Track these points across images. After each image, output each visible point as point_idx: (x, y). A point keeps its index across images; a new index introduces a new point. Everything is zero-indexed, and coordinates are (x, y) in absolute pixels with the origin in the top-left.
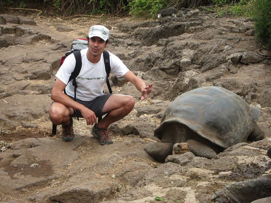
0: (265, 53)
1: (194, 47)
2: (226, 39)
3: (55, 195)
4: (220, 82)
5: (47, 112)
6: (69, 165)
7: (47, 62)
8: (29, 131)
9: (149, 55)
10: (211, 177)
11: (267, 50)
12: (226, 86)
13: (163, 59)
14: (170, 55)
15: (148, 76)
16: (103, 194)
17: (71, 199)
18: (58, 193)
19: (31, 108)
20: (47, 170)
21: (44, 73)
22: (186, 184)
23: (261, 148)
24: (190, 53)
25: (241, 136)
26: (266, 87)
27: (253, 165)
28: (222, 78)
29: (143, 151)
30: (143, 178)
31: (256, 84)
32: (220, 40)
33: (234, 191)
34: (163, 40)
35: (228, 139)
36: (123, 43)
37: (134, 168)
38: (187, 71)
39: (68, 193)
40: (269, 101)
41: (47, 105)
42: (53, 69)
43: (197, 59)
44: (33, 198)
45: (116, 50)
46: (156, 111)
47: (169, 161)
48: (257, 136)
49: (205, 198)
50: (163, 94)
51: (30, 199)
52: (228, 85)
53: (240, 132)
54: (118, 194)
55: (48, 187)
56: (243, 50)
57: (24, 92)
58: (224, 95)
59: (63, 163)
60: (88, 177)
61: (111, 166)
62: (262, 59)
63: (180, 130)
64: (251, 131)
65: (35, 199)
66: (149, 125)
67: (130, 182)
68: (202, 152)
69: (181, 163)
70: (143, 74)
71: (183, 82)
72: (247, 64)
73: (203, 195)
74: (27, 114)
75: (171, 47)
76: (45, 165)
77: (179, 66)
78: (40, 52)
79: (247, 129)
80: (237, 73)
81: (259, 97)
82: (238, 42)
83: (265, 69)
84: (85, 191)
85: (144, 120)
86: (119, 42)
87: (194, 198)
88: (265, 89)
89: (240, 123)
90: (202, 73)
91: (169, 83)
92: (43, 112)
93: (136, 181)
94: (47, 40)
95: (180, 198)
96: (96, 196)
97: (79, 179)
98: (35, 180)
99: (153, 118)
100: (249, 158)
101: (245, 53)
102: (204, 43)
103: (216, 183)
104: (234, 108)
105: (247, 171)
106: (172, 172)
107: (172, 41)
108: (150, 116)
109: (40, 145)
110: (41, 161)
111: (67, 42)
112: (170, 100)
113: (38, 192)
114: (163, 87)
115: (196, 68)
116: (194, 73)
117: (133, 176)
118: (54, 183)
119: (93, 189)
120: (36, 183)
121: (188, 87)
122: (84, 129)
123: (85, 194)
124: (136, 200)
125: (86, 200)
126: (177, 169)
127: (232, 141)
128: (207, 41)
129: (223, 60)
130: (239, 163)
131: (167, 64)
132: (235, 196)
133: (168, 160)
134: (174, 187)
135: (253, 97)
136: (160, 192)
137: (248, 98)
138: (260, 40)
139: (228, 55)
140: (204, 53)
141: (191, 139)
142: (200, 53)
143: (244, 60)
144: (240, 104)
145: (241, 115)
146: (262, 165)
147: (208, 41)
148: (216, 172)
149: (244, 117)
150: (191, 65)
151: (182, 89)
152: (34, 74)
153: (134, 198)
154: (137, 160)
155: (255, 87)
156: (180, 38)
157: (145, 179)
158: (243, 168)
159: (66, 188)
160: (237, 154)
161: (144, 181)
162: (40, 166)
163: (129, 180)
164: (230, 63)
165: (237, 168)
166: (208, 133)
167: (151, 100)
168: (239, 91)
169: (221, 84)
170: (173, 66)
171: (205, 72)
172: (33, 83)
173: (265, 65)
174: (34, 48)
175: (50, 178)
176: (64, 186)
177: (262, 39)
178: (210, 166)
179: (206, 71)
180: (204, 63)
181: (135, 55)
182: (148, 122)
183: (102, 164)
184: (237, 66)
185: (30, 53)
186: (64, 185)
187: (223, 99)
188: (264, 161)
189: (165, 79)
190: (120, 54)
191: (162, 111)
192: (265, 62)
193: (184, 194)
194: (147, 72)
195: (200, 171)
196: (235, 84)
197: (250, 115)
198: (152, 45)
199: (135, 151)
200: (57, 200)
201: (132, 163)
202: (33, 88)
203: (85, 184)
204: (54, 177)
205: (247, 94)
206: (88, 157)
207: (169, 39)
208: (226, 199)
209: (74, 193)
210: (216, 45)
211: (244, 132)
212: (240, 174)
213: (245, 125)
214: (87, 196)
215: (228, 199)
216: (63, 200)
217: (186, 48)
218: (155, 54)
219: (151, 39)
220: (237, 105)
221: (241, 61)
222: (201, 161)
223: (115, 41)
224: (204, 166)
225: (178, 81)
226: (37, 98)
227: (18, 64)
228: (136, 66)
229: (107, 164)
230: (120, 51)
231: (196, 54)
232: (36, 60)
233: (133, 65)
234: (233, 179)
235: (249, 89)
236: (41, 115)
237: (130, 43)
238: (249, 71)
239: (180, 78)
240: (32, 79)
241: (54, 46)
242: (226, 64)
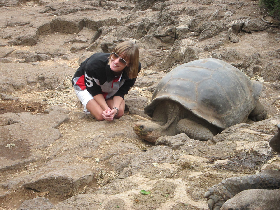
0: (269, 20)
1: (192, 12)
2: (226, 4)
3: (30, 182)
4: (220, 53)
5: (29, 83)
6: (49, 145)
7: (33, 26)
8: (9, 105)
9: (143, 20)
10: (205, 166)
11: (272, 17)
12: (225, 57)
13: (158, 26)
14: (166, 21)
15: (141, 43)
16: (85, 181)
17: (48, 187)
18: (33, 180)
19: (12, 78)
20: (24, 151)
21: (30, 39)
22: (177, 175)
23: (262, 132)
24: (187, 19)
25: (241, 115)
26: (270, 59)
27: (253, 152)
28: (221, 48)
29: (132, 130)
30: (130, 165)
31: (259, 55)
32: (221, 5)
33: (230, 188)
34: (159, 3)
35: (226, 118)
36: (116, 6)
37: (121, 150)
38: (184, 39)
39: (45, 181)
40: (273, 74)
41: (30, 75)
42: (40, 34)
43: (195, 26)
44: (6, 185)
45: (108, 14)
46: (148, 84)
47: (160, 144)
48: (259, 114)
49: (197, 193)
50: (157, 64)
51: (3, 186)
52: (228, 56)
53: (240, 111)
54: (101, 181)
55: (24, 172)
56: (245, 16)
57: (6, 60)
58: (223, 69)
59: (43, 144)
60: (68, 160)
61: (95, 148)
62: (267, 27)
63: (173, 108)
64: (252, 110)
65: (8, 186)
66: (140, 100)
67: (116, 166)
68: (196, 133)
69: (173, 146)
70: (136, 42)
71: (179, 51)
72: (250, 33)
73: (195, 189)
74: (8, 86)
75: (166, 12)
76: (23, 145)
77: (176, 33)
78: (26, 15)
79: (248, 107)
80: (238, 42)
81: (262, 70)
82: (240, 7)
83: (270, 38)
84: (64, 179)
85: (135, 93)
86: (112, 5)
87: (185, 193)
88: (269, 61)
89: (240, 101)
90: (200, 41)
91: (163, 52)
92: (25, 83)
93: (122, 167)
94: (35, 2)
95: (169, 192)
96: (76, 183)
97: (59, 163)
98: (10, 164)
99: (145, 92)
100: (249, 144)
101: (247, 20)
102: (203, 8)
103: (211, 175)
104: (234, 83)
105: (247, 159)
106: (162, 158)
107: (168, 6)
108: (141, 89)
109: (18, 122)
110: (18, 140)
111: (56, 5)
112: (165, 71)
113: (12, 177)
114: (157, 56)
115: (194, 36)
116: (191, 42)
117: (119, 161)
118: (31, 166)
119: (74, 175)
120: (11, 167)
121: (184, 57)
122: (70, 102)
123: (63, 182)
124: (118, 194)
125: (64, 188)
126: (167, 154)
127: (231, 120)
128: (206, 6)
129: (224, 28)
130: (237, 150)
131: (162, 31)
132: (231, 194)
133: (159, 142)
134: (163, 178)
135: (256, 70)
136: (147, 184)
137: (250, 71)
138: (264, 6)
139: (229, 22)
140: (203, 19)
141: (184, 118)
142: (198, 19)
143: (246, 27)
144: (240, 79)
145: (241, 92)
146: (263, 153)
147: (208, 6)
148: (211, 161)
149: (244, 94)
150: (188, 32)
151: (178, 59)
152: (19, 39)
153: (116, 192)
154: (124, 141)
155: (257, 59)
156: (177, 2)
157: (131, 166)
158: (242, 156)
159: (42, 174)
160: (236, 139)
161: (130, 167)
162: (16, 147)
163: (114, 165)
164: (231, 30)
165: (235, 156)
166: (204, 111)
167: (144, 71)
168: (240, 62)
169: (221, 55)
170: (169, 34)
171: (203, 40)
172: (18, 49)
173: (270, 34)
174: (21, 10)
175: (26, 161)
176: (41, 172)
177: (266, 4)
178: (205, 153)
179: (205, 40)
180: (203, 30)
181: (128, 20)
182: (139, 97)
183: (85, 146)
184: (238, 34)
185: (15, 16)
186: (41, 170)
187: (221, 73)
188: (266, 148)
189: (160, 47)
190: (112, 19)
191: (155, 84)
192: (269, 30)
193: (174, 187)
194: (140, 39)
195: (193, 159)
196: (236, 55)
197: (251, 91)
198: (147, 9)
199: (122, 131)
200: (32, 188)
201: (119, 145)
202: (17, 54)
203: (64, 170)
204: (31, 160)
205: (249, 66)
206: (71, 136)
207: (165, 3)
208: (221, 197)
209: (51, 181)
210: (216, 10)
211: (244, 111)
212: (238, 162)
213: (245, 102)
214: (65, 184)
215: (223, 197)
216: (38, 188)
217: (183, 13)
218: (150, 19)
219: (146, 3)
220: (237, 80)
221: (243, 28)
222: (195, 144)
223: (108, 4)
224: (198, 153)
225: (174, 50)
226: (19, 67)
227: (2, 28)
228: (128, 32)
229: (91, 145)
230: (112, 14)
231: (194, 20)
232: (21, 24)
233: (125, 32)
234: (231, 169)
235: (251, 61)
236: (23, 87)
237: (123, 6)
238: (251, 40)
239: (175, 47)
240: (16, 44)
241: (42, 9)
242: (226, 32)
